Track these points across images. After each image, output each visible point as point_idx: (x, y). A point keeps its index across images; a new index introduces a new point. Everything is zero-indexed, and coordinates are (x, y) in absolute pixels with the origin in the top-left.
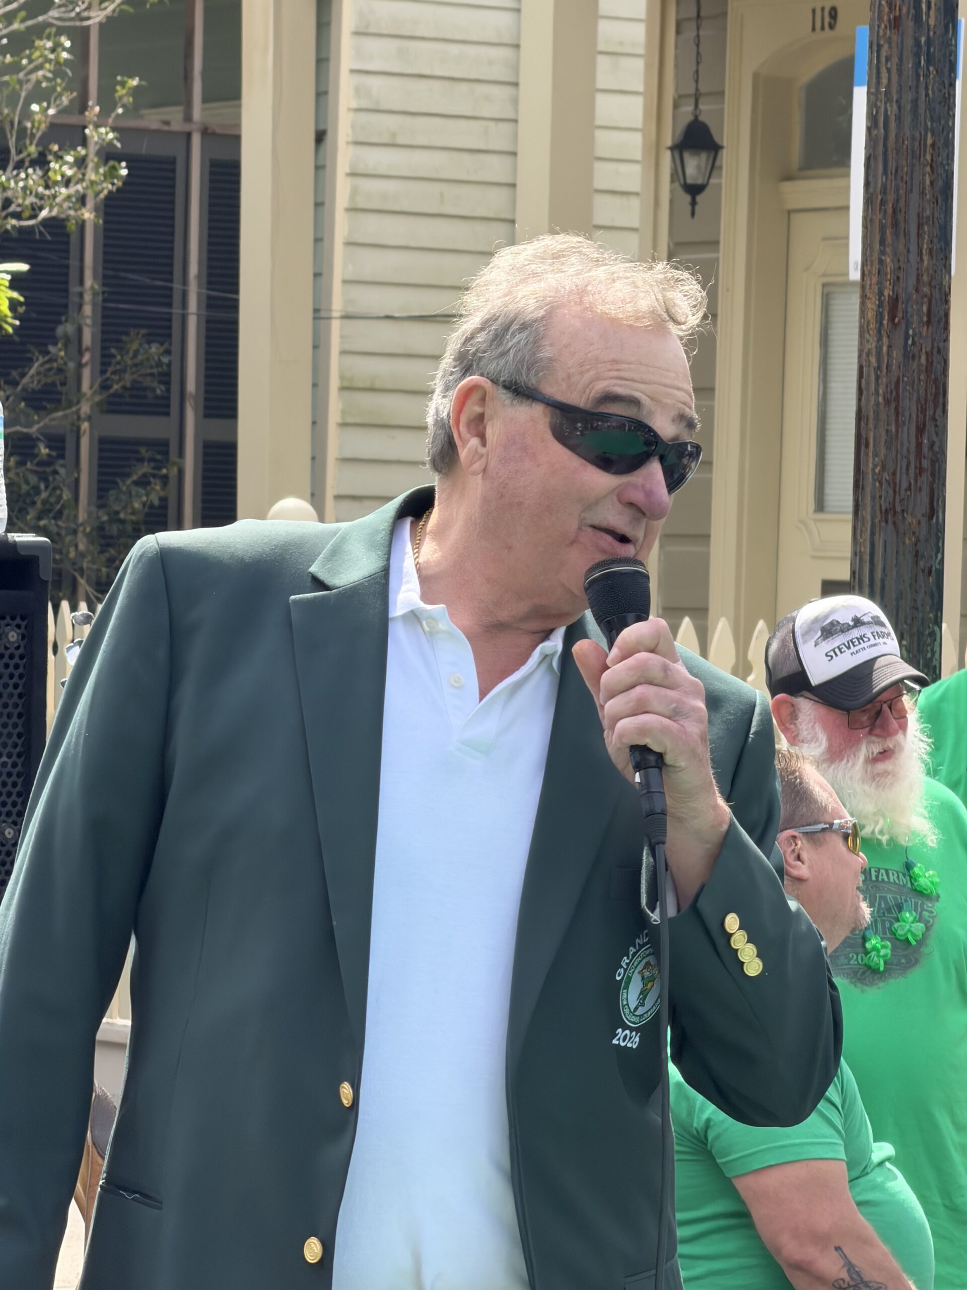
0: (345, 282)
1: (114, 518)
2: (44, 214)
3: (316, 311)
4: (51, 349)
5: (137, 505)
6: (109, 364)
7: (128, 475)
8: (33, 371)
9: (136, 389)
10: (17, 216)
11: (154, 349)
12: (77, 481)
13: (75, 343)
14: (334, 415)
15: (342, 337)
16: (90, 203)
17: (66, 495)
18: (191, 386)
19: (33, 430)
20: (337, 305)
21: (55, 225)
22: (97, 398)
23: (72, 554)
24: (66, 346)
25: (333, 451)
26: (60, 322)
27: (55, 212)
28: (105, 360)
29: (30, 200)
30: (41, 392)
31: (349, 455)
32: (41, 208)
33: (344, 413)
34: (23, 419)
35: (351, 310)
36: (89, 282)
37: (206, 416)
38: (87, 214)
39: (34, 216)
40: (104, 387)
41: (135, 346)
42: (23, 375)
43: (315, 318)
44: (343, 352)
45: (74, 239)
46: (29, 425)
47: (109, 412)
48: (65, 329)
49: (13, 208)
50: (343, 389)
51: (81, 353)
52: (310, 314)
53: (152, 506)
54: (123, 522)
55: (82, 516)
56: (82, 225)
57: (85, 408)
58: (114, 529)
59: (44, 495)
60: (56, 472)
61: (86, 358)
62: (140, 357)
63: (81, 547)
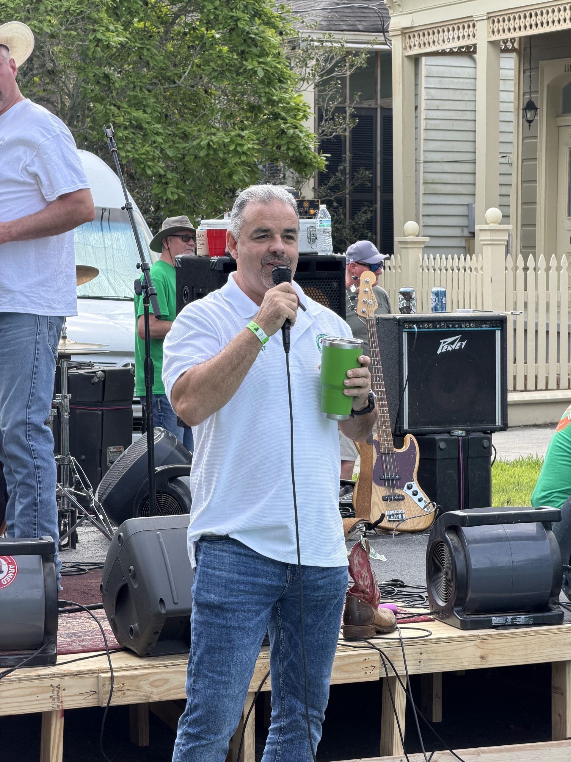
0: (424, 151)
1: (357, 223)
2: (334, 134)
3: (416, 160)
4: (337, 174)
5: (363, 219)
6: (354, 178)
7: (360, 211)
8: (331, 181)
9: (362, 185)
10: (326, 135)
11: (367, 172)
12: (345, 213)
13: (343, 172)
14: (422, 191)
15: (424, 167)
16: (348, 131)
17: (342, 217)
18: (379, 184)
19: (332, 198)
20: (422, 159)
21: (337, 137)
22: (351, 188)
23: (345, 235)
24: (341, 173)
25: (421, 202)
26: (339, 166)
27: (337, 133)
28: (352, 177)
29: (330, 130)
30: (334, 187)
31: (426, 202)
32: (333, 132)
33: (424, 190)
34: (329, 195)
35: (426, 160)
36: (348, 153)
37: (384, 192)
38: (347, 134)
39: (331, 135)
40: (353, 185)
41: (361, 172)
42: (329, 182)
43: (416, 163)
44: (424, 172)
45: (343, 141)
46: (331, 196)
47: (354, 192)
48: (341, 168)
49: (325, 133)
50: (424, 183)
51: (346, 175)
52: (414, 161)
53: (368, 220)
54: (359, 224)
55: (347, 223)
56: (345, 137)
57: (347, 191)
58: (357, 227)
59: (336, 217)
60: (339, 210)
61: (348, 176)
62: (363, 175)
63: (347, 232)
